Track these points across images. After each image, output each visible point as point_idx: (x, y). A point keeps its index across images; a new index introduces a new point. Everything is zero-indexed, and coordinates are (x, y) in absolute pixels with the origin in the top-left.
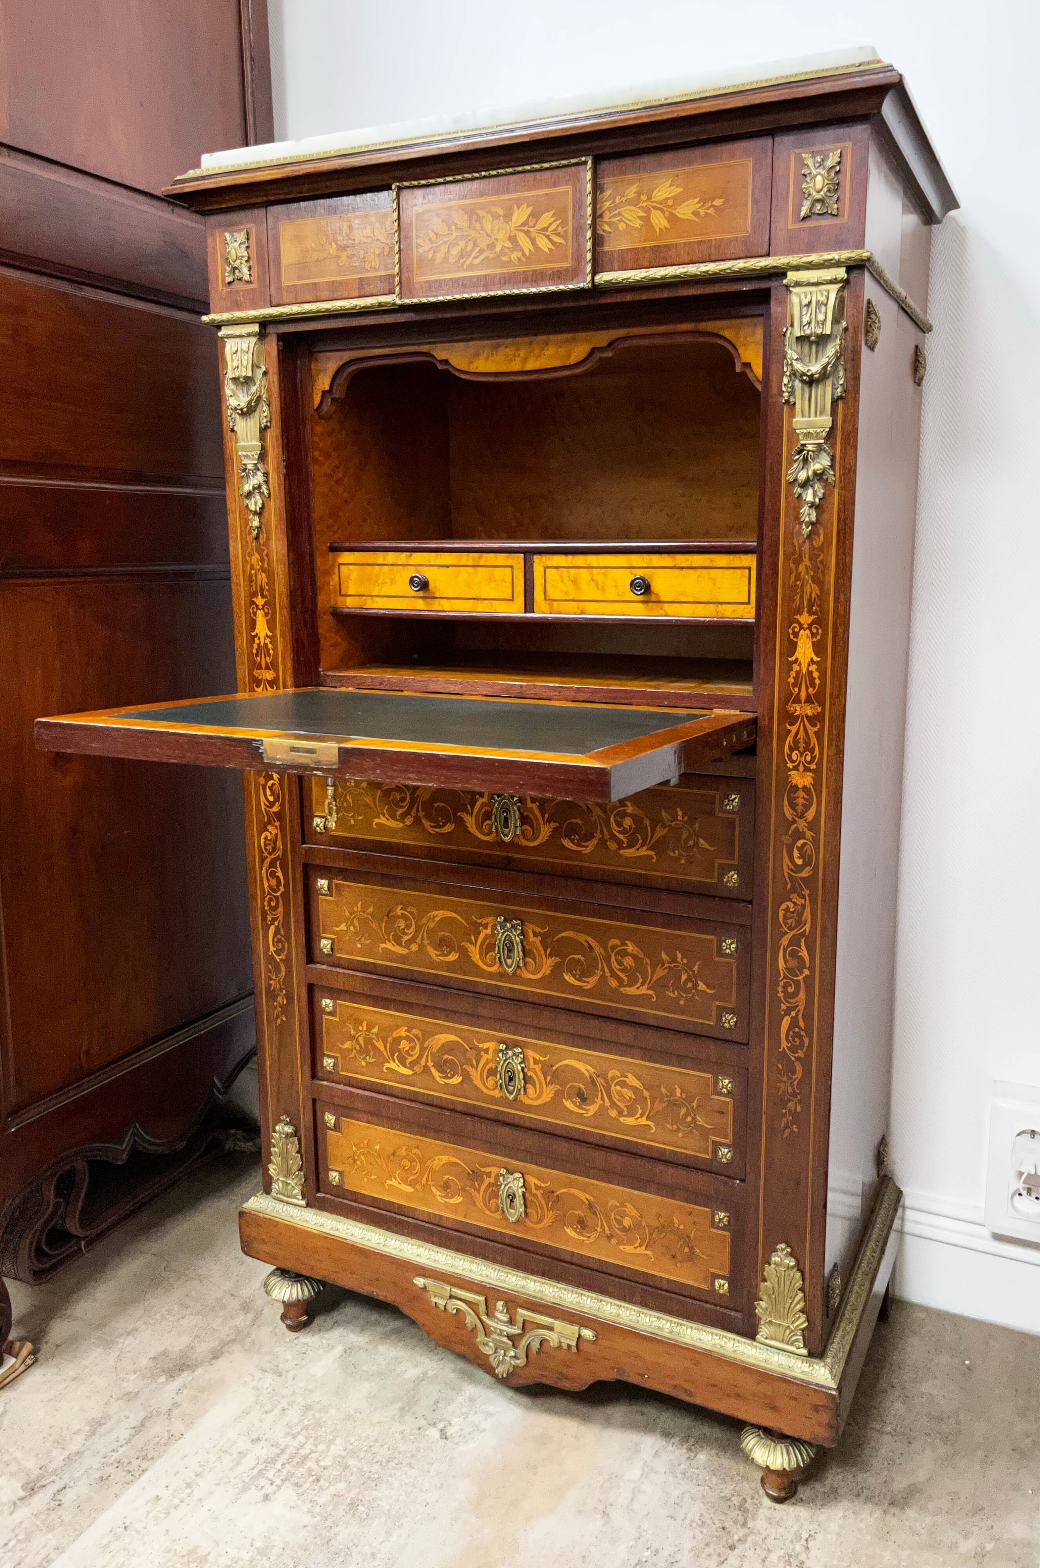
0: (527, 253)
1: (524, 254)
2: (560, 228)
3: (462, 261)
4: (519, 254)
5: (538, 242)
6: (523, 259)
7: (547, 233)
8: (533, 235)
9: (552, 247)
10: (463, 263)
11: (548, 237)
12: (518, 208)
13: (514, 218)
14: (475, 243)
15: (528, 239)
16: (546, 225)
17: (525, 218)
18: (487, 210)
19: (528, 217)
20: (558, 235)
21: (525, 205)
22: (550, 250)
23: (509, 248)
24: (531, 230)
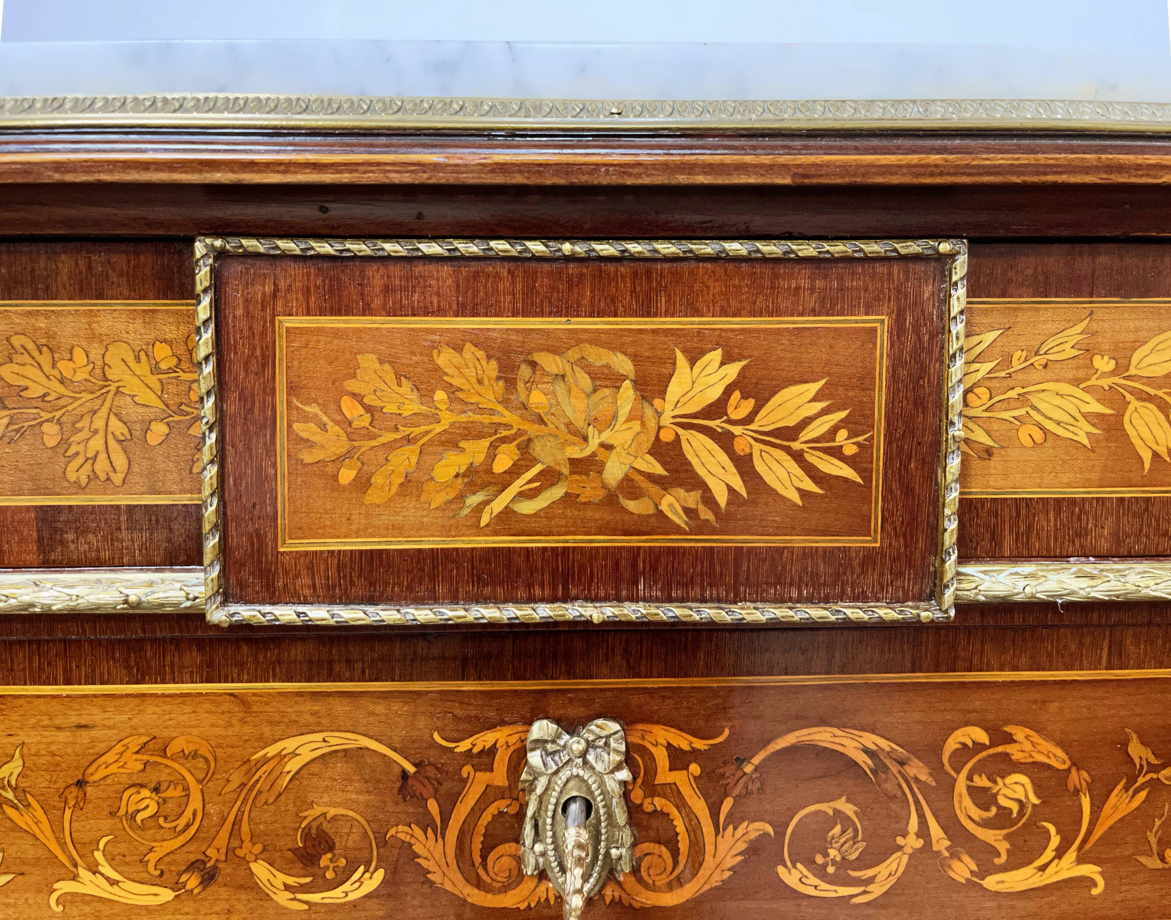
0: (722, 498)
1: (709, 500)
2: (843, 434)
3: (473, 500)
4: (692, 498)
5: (760, 467)
6: (706, 514)
7: (796, 446)
8: (740, 446)
9: (809, 486)
10: (479, 509)
11: (798, 457)
12: (692, 362)
13: (674, 390)
14: (525, 448)
15: (724, 458)
16: (791, 422)
17: (715, 394)
18: (573, 354)
19: (728, 392)
20: (836, 453)
21: (717, 355)
22: (803, 493)
23: (651, 477)
24: (737, 430)
